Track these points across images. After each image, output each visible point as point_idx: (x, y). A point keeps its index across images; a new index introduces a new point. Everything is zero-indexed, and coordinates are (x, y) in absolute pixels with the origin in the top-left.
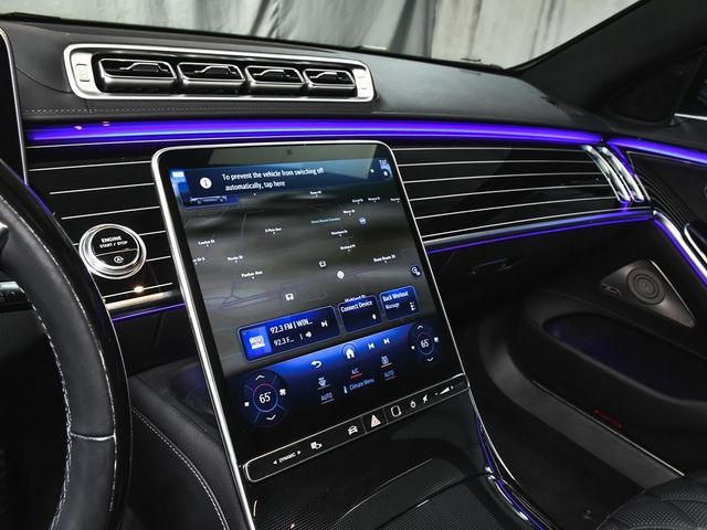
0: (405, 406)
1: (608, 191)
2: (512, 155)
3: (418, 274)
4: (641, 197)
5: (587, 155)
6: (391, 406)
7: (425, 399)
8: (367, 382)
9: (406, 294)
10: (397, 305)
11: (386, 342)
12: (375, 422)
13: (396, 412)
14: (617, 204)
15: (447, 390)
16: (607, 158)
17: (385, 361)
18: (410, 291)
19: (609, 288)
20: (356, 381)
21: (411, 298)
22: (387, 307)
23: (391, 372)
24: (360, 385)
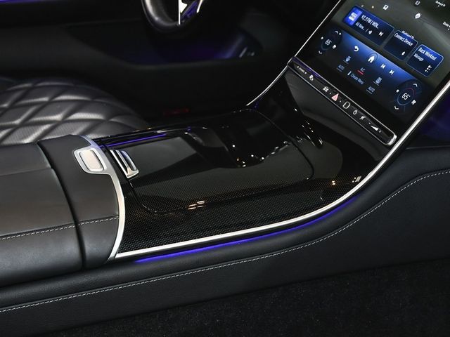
0: (352, 108)
7: (363, 118)
8: (360, 81)
9: (434, 58)
10: (421, 59)
11: (391, 72)
12: (335, 97)
13: (346, 105)
15: (376, 129)
17: (379, 81)
18: (439, 59)
20: (358, 75)
21: (434, 64)
22: (416, 55)
23: (373, 90)
24: (356, 78)
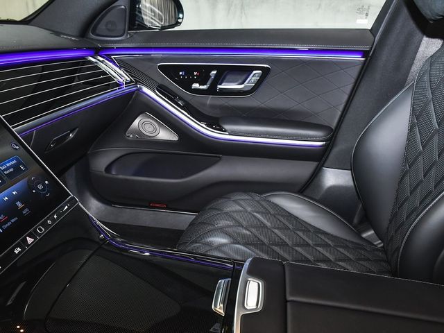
0: (45, 225)
1: (110, 79)
2: (43, 69)
3: (17, 147)
4: (128, 79)
5: (90, 62)
6: (36, 228)
7: (55, 217)
8: (13, 221)
9: (15, 161)
10: (12, 170)
11: (14, 193)
12: (30, 240)
13: (41, 230)
14: (118, 85)
15: (66, 207)
16: (102, 62)
17: (19, 204)
18: (16, 159)
19: (131, 136)
20: (5, 222)
21: (19, 163)
22: (6, 173)
23: (26, 210)
24: (9, 224)
